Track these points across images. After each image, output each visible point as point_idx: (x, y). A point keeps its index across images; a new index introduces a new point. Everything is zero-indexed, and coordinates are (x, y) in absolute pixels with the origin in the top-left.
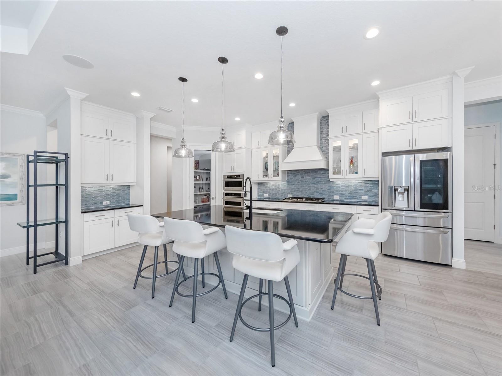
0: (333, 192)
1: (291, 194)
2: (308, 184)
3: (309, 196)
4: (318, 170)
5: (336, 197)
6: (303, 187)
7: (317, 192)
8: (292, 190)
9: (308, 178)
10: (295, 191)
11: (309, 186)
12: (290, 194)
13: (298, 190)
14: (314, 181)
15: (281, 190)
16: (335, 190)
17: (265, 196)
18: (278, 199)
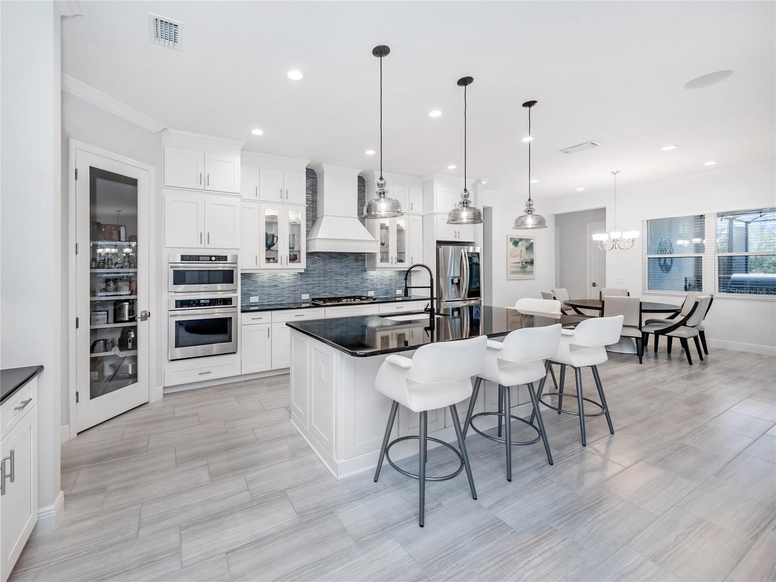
0: (367, 287)
1: (307, 293)
2: (334, 275)
3: (335, 295)
4: (348, 255)
5: (371, 294)
6: (327, 280)
7: (347, 288)
8: (309, 287)
9: (334, 266)
10: (313, 288)
11: (336, 278)
12: (304, 293)
13: (318, 286)
14: (343, 270)
15: (289, 287)
16: (369, 284)
17: (251, 301)
18: (282, 304)
